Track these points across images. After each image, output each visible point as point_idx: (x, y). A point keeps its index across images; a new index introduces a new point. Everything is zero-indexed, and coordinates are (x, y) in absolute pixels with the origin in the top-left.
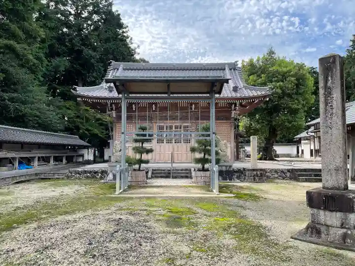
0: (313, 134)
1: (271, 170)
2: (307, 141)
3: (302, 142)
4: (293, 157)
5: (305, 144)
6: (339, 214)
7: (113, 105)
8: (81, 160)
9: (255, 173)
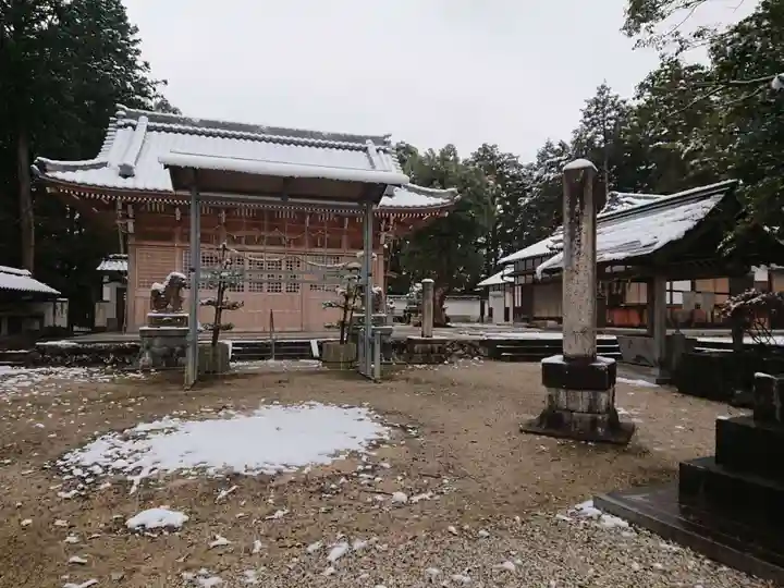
0: (512, 279)
1: (453, 343)
2: (499, 293)
3: (491, 293)
4: (473, 322)
5: (495, 297)
6: (586, 394)
7: (130, 206)
8: (36, 326)
9: (429, 346)
